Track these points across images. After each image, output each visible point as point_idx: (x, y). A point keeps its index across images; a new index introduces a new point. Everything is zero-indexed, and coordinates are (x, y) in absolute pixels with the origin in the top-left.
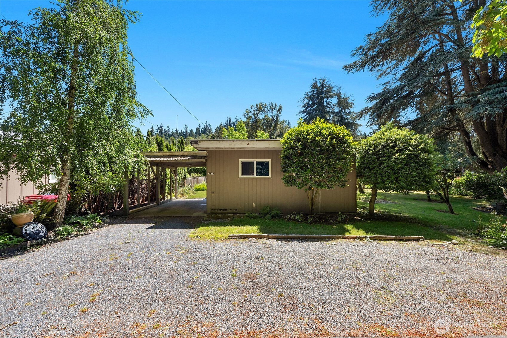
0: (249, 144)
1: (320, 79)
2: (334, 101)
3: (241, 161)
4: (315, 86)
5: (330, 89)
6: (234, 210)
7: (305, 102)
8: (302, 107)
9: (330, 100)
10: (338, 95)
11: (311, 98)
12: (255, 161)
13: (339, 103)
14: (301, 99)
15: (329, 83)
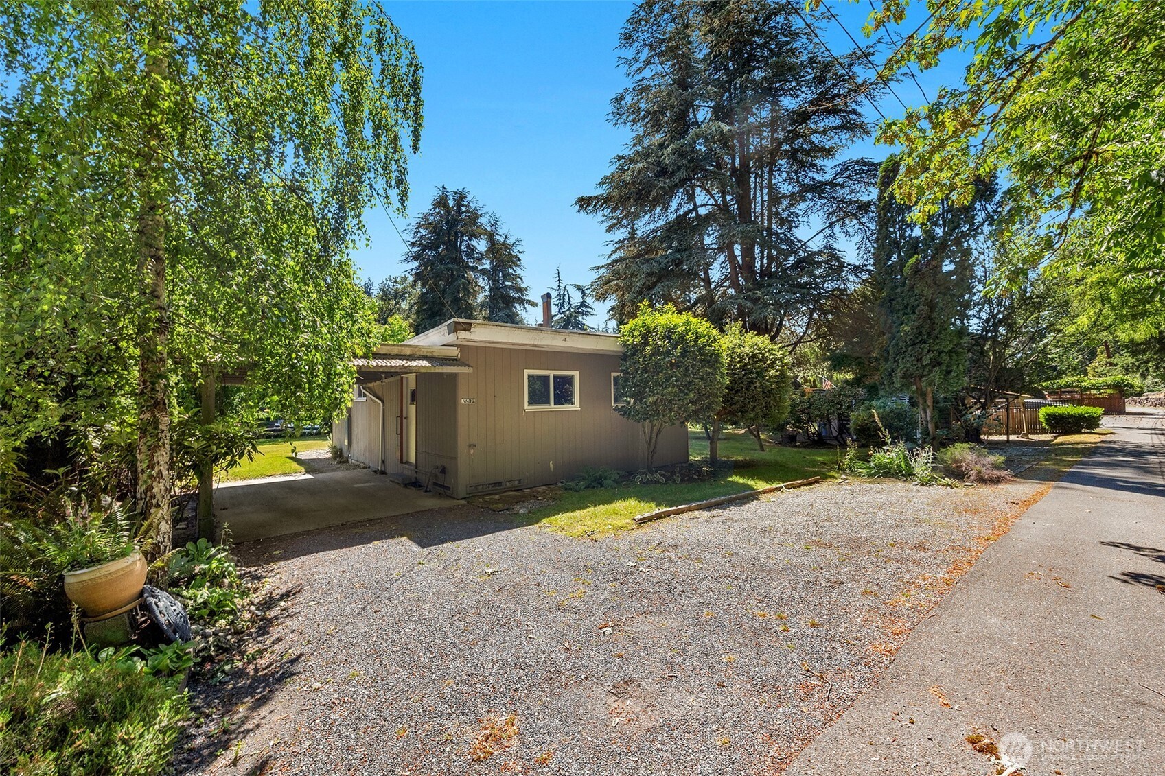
0: (565, 340)
1: (456, 193)
2: (482, 245)
3: (527, 372)
4: (441, 202)
5: (475, 216)
6: (516, 482)
7: (419, 235)
8: (413, 244)
9: (474, 242)
10: (491, 236)
11: (435, 228)
12: (551, 373)
13: (490, 250)
14: (410, 227)
15: (473, 206)
